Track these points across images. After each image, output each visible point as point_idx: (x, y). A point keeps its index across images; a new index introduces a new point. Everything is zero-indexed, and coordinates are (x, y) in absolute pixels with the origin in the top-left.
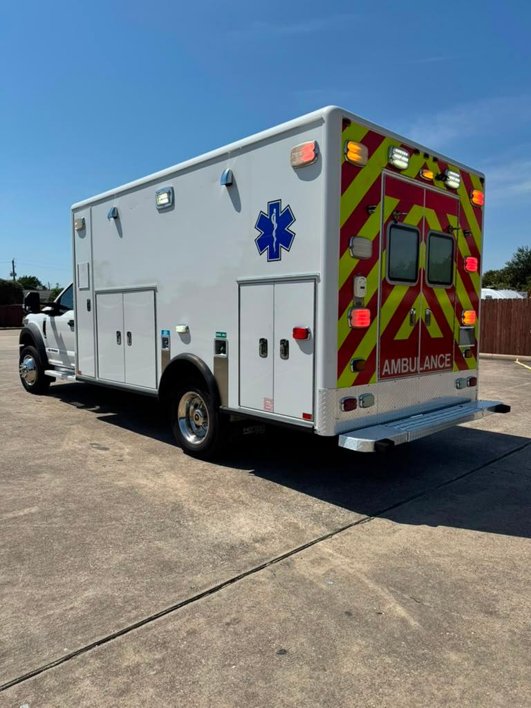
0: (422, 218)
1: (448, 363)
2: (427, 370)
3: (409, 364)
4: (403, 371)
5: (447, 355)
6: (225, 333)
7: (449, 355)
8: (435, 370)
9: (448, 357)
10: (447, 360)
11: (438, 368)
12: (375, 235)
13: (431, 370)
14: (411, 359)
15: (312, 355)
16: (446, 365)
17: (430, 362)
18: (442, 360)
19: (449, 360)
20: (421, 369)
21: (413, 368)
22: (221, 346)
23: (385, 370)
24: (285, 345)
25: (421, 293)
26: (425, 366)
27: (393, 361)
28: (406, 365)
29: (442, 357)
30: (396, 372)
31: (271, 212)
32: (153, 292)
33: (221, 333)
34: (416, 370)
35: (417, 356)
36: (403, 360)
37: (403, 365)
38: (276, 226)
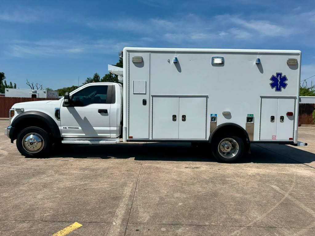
6: (253, 115)
15: (293, 120)
22: (250, 119)
24: (282, 118)
31: (278, 76)
32: (206, 98)
33: (251, 115)
38: (279, 81)
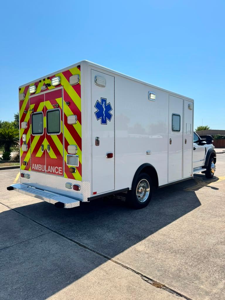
0: (44, 107)
1: (60, 172)
2: (49, 172)
3: (41, 167)
4: (39, 170)
5: (60, 168)
7: (61, 168)
8: (53, 173)
9: (60, 169)
10: (60, 170)
11: (55, 173)
12: (28, 120)
13: (51, 173)
14: (42, 165)
16: (59, 173)
17: (51, 169)
18: (57, 170)
19: (61, 170)
20: (47, 171)
21: (43, 170)
23: (33, 168)
25: (45, 138)
26: (48, 170)
27: (35, 165)
28: (40, 167)
29: (56, 168)
30: (37, 169)
34: (45, 171)
35: (45, 165)
36: (39, 165)
37: (39, 167)
